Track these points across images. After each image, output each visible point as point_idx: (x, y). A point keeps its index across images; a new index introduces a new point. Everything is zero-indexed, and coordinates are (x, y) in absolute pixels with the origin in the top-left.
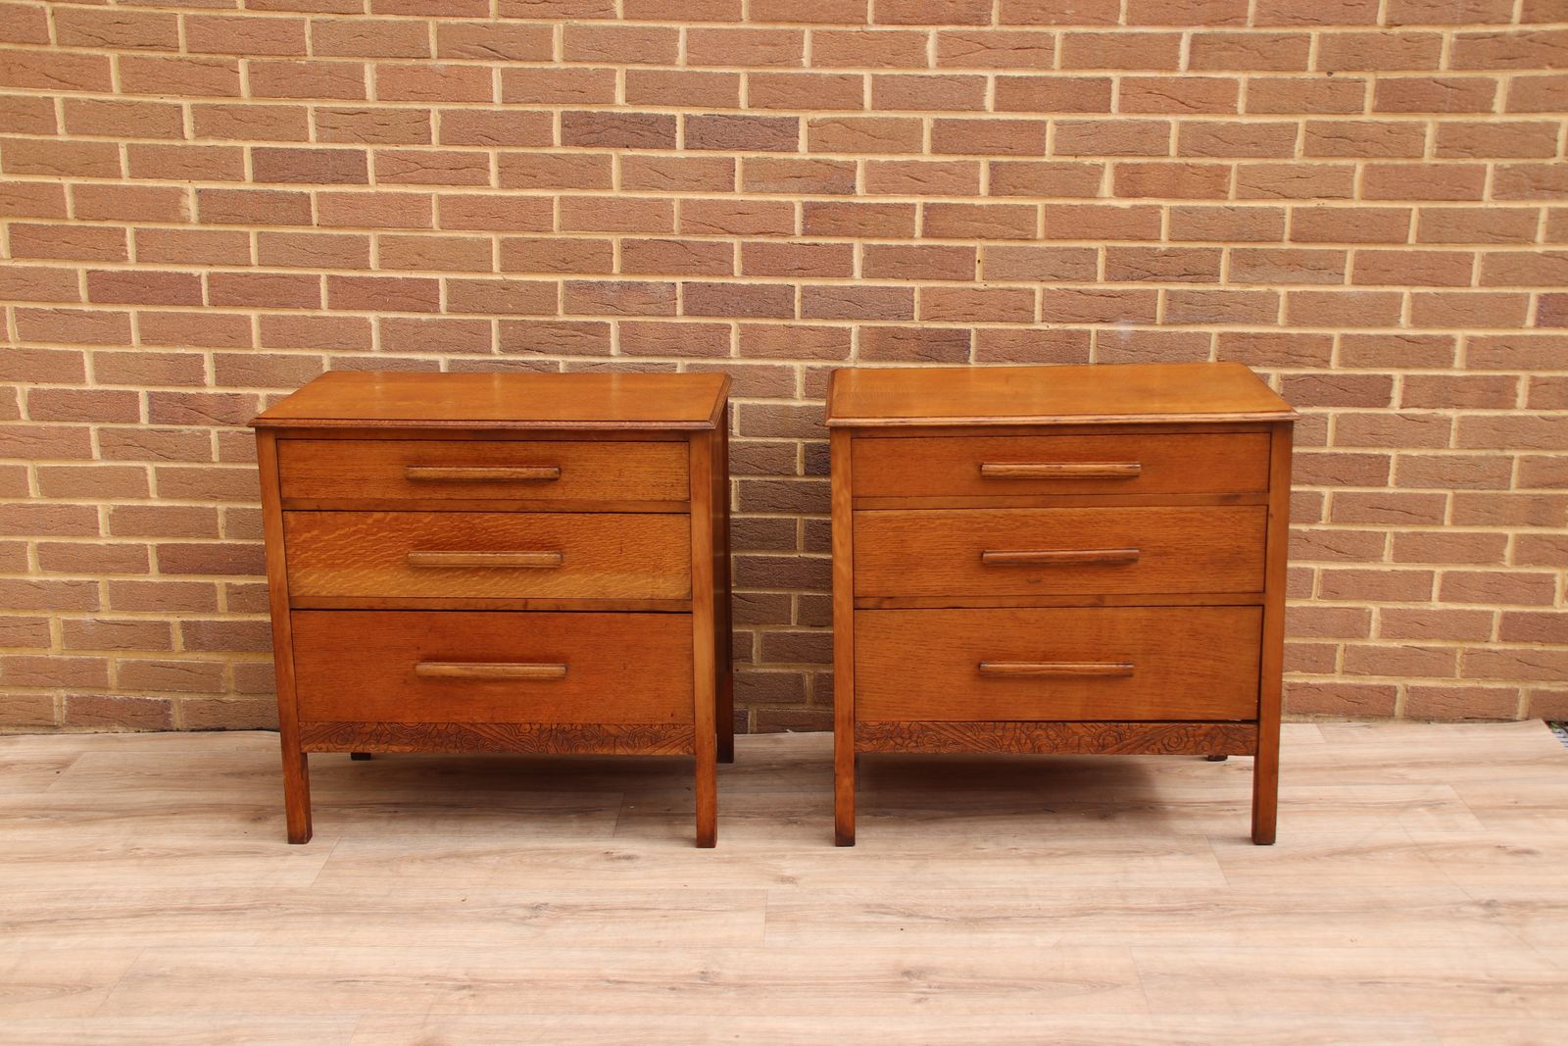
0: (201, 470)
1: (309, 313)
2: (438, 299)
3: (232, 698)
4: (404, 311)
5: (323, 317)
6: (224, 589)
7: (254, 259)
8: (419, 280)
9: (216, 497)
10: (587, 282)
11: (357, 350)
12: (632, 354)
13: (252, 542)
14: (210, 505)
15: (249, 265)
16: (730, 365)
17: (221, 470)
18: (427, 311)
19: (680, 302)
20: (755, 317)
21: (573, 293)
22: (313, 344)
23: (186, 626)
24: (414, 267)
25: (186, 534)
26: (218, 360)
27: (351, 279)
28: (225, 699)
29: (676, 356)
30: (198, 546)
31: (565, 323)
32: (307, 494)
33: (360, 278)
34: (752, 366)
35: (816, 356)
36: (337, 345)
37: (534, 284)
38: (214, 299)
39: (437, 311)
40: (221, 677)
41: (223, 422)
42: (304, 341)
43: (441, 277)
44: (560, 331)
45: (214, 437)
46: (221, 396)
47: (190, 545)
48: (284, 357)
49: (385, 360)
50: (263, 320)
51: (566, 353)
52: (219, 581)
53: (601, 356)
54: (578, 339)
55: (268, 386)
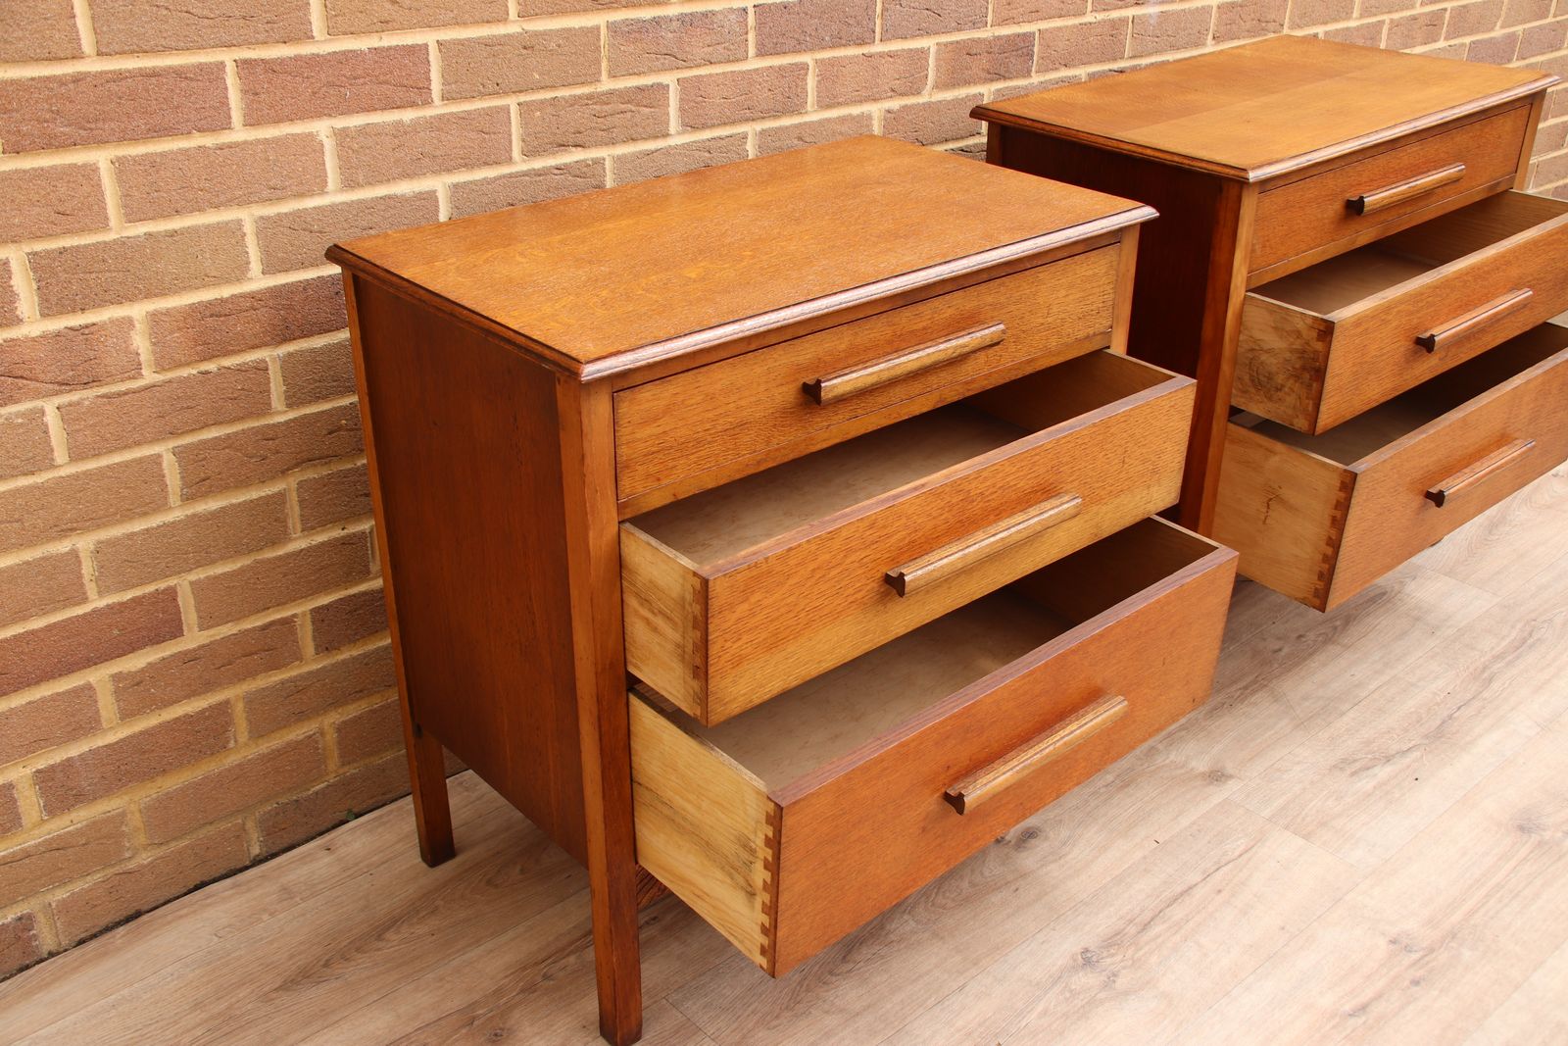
0: (36, 487)
1: (208, 141)
2: (429, 80)
3: (145, 858)
4: (376, 110)
5: (237, 145)
6: (110, 687)
7: (87, 43)
8: (396, 48)
9: (72, 530)
10: (638, 21)
11: (301, 195)
12: (694, 128)
13: (150, 588)
14: (63, 547)
15: (77, 55)
16: (805, 123)
17: (76, 477)
18: (413, 105)
19: (751, 37)
20: (833, 47)
21: (622, 42)
22: (222, 198)
23: (43, 778)
24: (385, 25)
25: (21, 616)
26: (39, 265)
27: (282, 61)
28: (131, 865)
29: (747, 120)
30: (49, 628)
31: (611, 93)
32: (659, 480)
33: (297, 58)
34: (828, 120)
35: (895, 93)
36: (266, 193)
37: (568, 32)
38: (13, 138)
39: (428, 102)
40: (123, 834)
41: (66, 385)
42: (208, 196)
43: (429, 38)
44: (605, 107)
45: (52, 418)
46: (58, 334)
47: (33, 632)
48: (173, 234)
49: (350, 204)
50: (120, 164)
51: (613, 143)
52: (98, 676)
53: (656, 137)
54: (629, 115)
55: (149, 295)
